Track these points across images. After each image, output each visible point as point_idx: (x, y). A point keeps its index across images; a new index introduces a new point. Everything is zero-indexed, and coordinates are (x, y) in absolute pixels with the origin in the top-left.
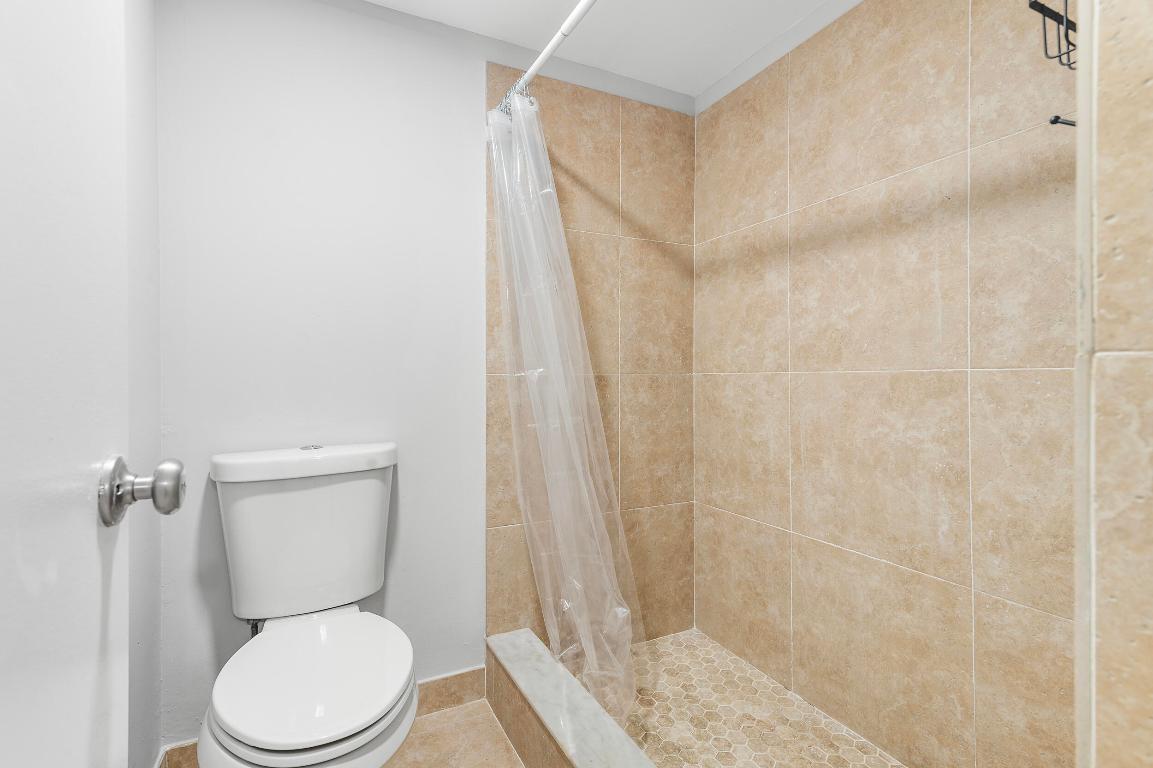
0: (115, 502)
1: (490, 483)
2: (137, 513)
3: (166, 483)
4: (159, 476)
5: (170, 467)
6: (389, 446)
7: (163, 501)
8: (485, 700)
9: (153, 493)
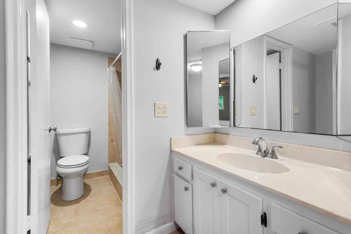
0: (50, 130)
1: (109, 135)
2: (52, 131)
3: (55, 128)
4: (54, 128)
5: (55, 127)
6: (88, 128)
7: (55, 130)
8: (108, 176)
9: (54, 129)
